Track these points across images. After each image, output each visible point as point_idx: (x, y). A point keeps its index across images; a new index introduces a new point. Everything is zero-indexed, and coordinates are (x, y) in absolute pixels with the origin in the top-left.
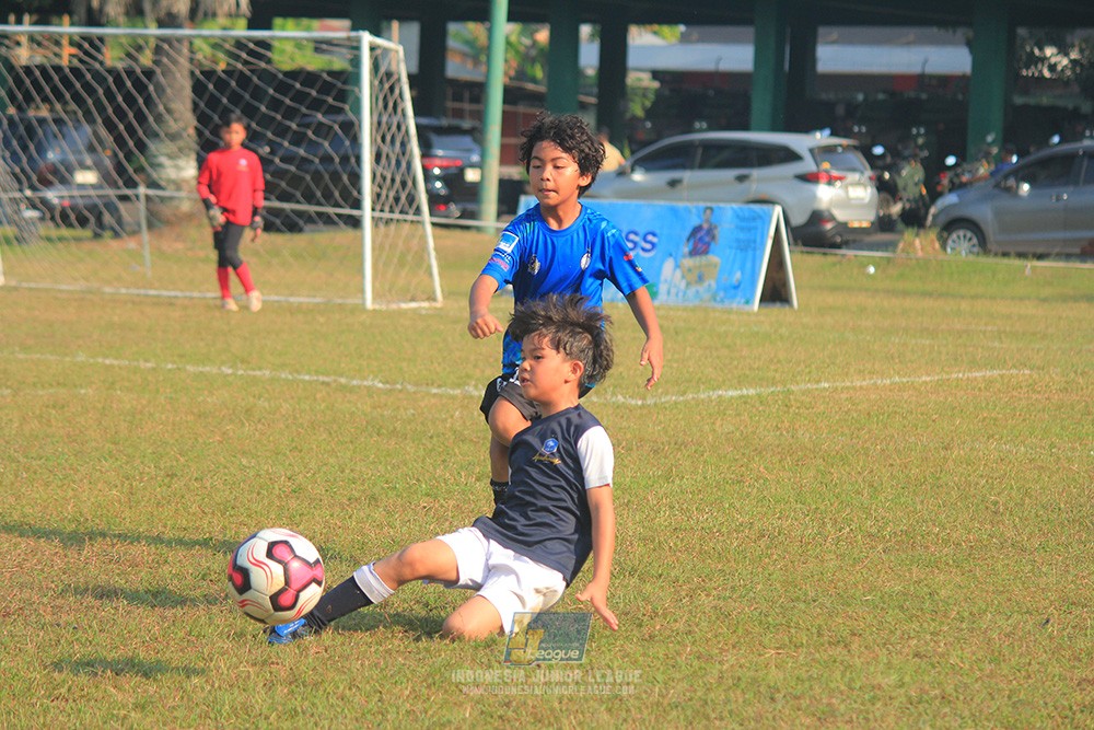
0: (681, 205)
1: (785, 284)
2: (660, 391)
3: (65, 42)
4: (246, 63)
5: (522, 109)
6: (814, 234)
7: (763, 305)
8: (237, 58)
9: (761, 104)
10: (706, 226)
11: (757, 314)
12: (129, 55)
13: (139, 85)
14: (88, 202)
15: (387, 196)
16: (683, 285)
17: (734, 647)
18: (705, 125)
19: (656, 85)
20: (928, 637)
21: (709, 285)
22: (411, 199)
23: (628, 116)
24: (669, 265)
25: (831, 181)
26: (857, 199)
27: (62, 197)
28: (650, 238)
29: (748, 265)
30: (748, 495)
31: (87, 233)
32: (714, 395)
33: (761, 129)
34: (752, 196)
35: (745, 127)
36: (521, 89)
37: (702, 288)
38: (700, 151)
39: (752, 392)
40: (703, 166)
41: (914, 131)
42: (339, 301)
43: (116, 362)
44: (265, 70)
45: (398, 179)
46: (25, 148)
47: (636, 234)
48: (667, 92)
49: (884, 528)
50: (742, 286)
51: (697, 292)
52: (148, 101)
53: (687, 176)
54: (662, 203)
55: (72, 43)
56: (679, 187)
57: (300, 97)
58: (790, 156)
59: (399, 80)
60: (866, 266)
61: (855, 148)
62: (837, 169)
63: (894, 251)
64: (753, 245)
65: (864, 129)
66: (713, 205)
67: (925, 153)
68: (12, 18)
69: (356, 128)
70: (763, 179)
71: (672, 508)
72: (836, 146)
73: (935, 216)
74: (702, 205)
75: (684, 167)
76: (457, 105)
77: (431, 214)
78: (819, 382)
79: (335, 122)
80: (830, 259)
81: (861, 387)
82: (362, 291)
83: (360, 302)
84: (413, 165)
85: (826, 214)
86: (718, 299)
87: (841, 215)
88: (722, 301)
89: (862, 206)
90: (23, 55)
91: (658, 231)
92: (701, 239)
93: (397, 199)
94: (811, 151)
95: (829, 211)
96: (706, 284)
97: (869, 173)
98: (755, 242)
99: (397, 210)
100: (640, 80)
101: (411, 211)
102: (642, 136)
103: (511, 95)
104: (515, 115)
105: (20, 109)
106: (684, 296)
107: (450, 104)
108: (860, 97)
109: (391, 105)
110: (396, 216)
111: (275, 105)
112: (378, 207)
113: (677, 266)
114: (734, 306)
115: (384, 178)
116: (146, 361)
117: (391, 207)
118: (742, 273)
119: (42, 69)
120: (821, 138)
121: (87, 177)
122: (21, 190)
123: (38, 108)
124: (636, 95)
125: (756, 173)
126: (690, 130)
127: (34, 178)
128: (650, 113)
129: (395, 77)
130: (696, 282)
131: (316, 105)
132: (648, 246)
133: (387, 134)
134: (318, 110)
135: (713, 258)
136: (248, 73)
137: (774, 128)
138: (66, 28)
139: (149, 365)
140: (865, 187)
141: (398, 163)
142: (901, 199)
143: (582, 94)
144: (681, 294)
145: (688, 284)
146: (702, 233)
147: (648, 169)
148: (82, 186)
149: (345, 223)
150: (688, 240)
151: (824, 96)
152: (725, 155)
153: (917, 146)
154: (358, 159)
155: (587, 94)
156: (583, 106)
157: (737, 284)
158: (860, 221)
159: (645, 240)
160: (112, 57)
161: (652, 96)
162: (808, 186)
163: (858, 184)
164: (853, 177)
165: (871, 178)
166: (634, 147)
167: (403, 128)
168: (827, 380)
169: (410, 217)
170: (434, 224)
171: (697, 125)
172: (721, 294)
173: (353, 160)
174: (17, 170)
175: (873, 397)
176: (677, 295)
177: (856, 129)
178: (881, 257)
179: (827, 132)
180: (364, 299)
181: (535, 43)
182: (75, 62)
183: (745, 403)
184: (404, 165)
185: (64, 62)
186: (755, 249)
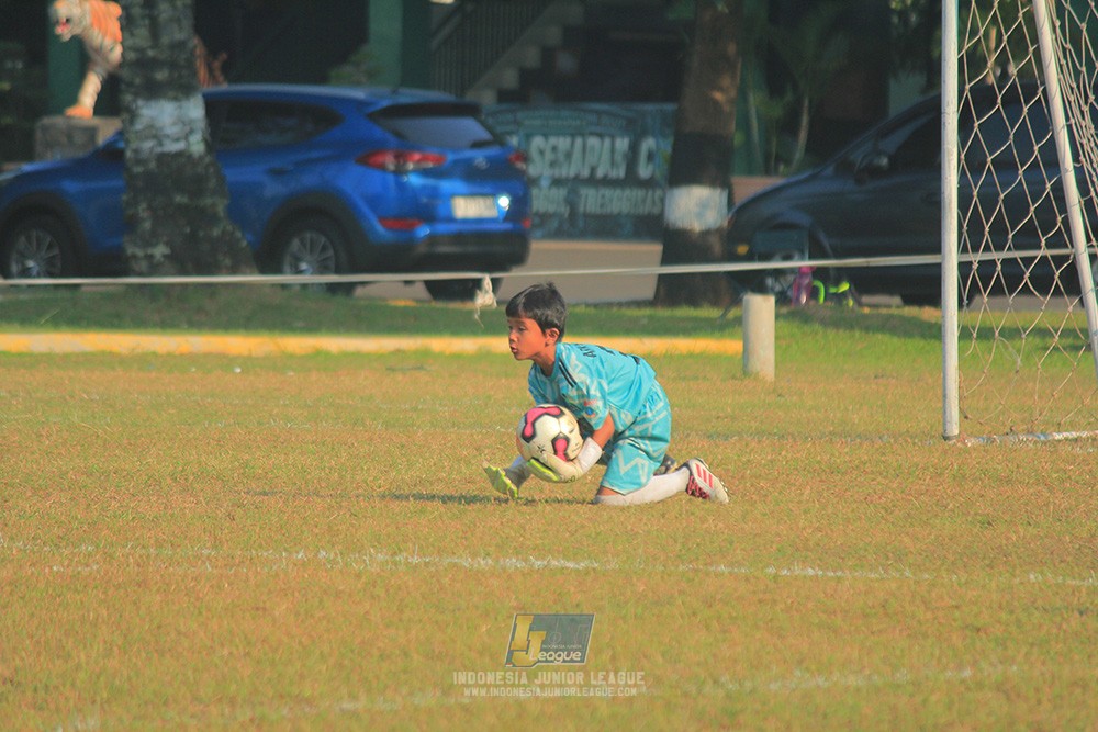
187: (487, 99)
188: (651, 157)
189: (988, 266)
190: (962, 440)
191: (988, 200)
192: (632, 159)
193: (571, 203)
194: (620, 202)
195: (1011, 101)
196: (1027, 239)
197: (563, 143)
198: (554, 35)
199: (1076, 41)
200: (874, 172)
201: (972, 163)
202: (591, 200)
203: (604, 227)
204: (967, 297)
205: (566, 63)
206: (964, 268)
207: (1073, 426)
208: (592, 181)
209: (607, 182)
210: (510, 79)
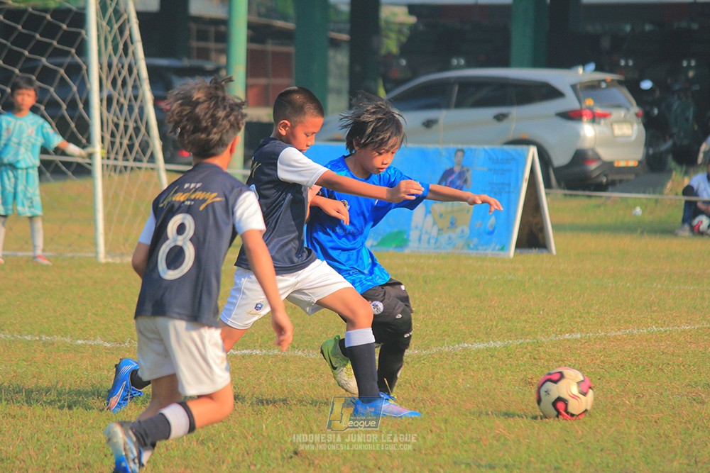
0: (431, 147)
1: (542, 228)
5: (270, 47)
6: (577, 175)
7: (518, 251)
9: (521, 37)
10: (457, 169)
11: (512, 261)
15: (121, 144)
16: (434, 231)
18: (462, 62)
19: (412, 20)
21: (463, 231)
22: (145, 146)
23: (383, 52)
24: (419, 211)
25: (595, 118)
26: (623, 136)
32: (459, 348)
33: (521, 65)
34: (511, 137)
35: (505, 63)
36: (269, 27)
37: (454, 235)
38: (456, 89)
39: (499, 344)
40: (459, 105)
41: (685, 64)
42: (70, 255)
45: (131, 125)
48: (421, 27)
50: (496, 232)
51: (450, 238)
53: (443, 115)
56: (434, 127)
57: (22, 40)
58: (551, 93)
59: (128, 20)
60: (630, 208)
61: (620, 83)
62: (601, 106)
63: (661, 193)
64: (507, 189)
65: (631, 63)
67: (696, 87)
69: (84, 71)
70: (523, 118)
72: (600, 81)
73: (706, 153)
74: (453, 147)
75: (439, 106)
76: (202, 44)
77: (167, 161)
79: (60, 66)
80: (593, 202)
82: (95, 244)
83: (91, 255)
84: (146, 111)
85: (590, 153)
86: (472, 246)
87: (606, 154)
88: (476, 248)
89: (625, 143)
92: (452, 183)
93: (131, 147)
94: (574, 87)
95: (593, 150)
96: (459, 230)
97: (636, 109)
98: (509, 184)
99: (131, 157)
100: (395, 14)
101: (145, 159)
102: (396, 74)
103: (257, 33)
104: (262, 53)
106: (436, 243)
107: (195, 44)
108: (628, 28)
109: (121, 46)
110: (131, 164)
112: (112, 156)
113: (428, 212)
114: (489, 252)
115: (117, 125)
117: (125, 155)
118: (496, 218)
120: (584, 73)
124: (391, 30)
125: (515, 111)
126: (448, 67)
128: (405, 49)
129: (125, 16)
130: (448, 228)
133: (118, 79)
134: (42, 55)
137: (536, 64)
140: (632, 124)
141: (131, 109)
142: (671, 136)
143: (333, 31)
144: (433, 241)
145: (440, 230)
146: (454, 176)
149: (74, 173)
151: (590, 29)
152: (483, 93)
153: (688, 80)
154: (87, 104)
155: (340, 31)
156: (335, 44)
157: (491, 229)
158: (627, 160)
161: (406, 31)
162: (571, 124)
163: (624, 121)
164: (618, 114)
165: (637, 115)
166: (389, 86)
167: (135, 71)
169: (144, 165)
170: (168, 171)
171: (455, 62)
172: (475, 240)
173: (81, 106)
176: (429, 242)
177: (623, 63)
178: (647, 199)
179: (592, 66)
180: (97, 253)
184: (136, 110)
186: (509, 192)
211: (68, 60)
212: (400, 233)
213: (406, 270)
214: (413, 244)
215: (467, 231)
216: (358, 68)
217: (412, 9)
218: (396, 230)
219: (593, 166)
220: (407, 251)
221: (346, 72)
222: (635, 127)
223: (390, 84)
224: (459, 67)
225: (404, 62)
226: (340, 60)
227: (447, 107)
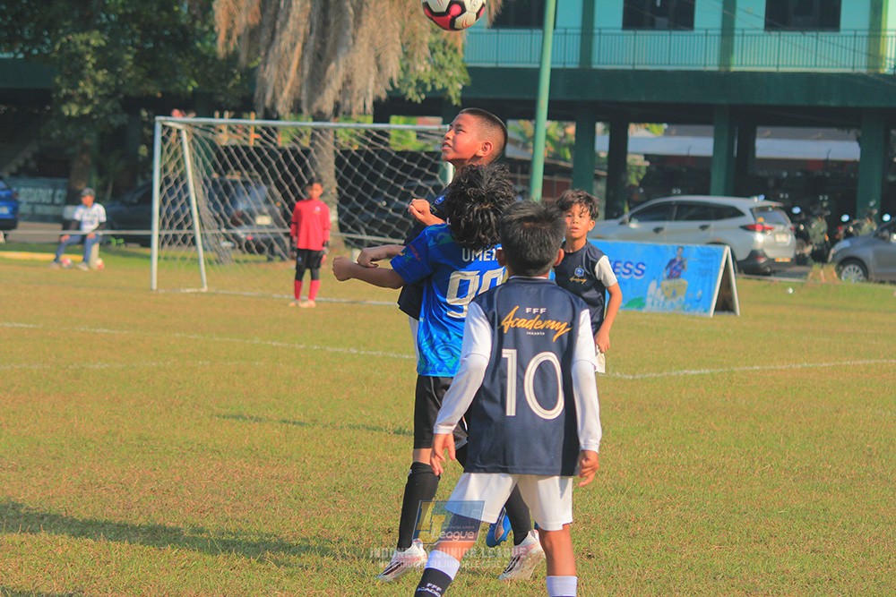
0: (662, 244)
1: (731, 299)
2: (645, 370)
3: (251, 130)
4: (370, 145)
5: (556, 178)
6: (752, 266)
7: (716, 313)
8: (365, 142)
9: (717, 178)
10: (678, 259)
11: (711, 319)
12: (294, 140)
13: (299, 159)
14: (264, 237)
16: (662, 299)
17: (690, 543)
18: (679, 191)
19: (647, 164)
20: (822, 539)
21: (680, 299)
23: (627, 185)
24: (653, 285)
25: (764, 230)
26: (781, 242)
27: (247, 234)
28: (640, 266)
29: (707, 287)
30: (703, 440)
31: (263, 258)
32: (681, 373)
33: (717, 194)
34: (710, 240)
35: (707, 193)
36: (555, 165)
37: (675, 301)
38: (676, 209)
39: (707, 371)
40: (677, 218)
41: (821, 198)
43: (280, 344)
44: (383, 150)
46: (223, 201)
47: (631, 263)
48: (654, 169)
49: (793, 465)
50: (702, 300)
51: (672, 303)
52: (305, 170)
53: (667, 225)
54: (649, 243)
55: (256, 131)
56: (661, 233)
57: (406, 169)
58: (736, 213)
60: (786, 288)
61: (781, 208)
62: (768, 222)
63: (806, 279)
64: (710, 272)
65: (787, 196)
66: (684, 245)
67: (828, 213)
68: (217, 114)
70: (717, 228)
71: (650, 448)
72: (767, 207)
73: (834, 255)
74: (676, 245)
75: (664, 219)
78: (752, 365)
79: (430, 185)
80: (763, 283)
81: (781, 370)
85: (760, 253)
86: (686, 309)
87: (770, 254)
88: (689, 310)
89: (784, 247)
90: (224, 139)
91: (646, 263)
92: (675, 268)
94: (751, 210)
95: (762, 250)
96: (678, 298)
97: (790, 225)
98: (711, 270)
100: (635, 160)
102: (636, 198)
103: (549, 169)
104: (552, 182)
105: (220, 174)
106: (663, 306)
108: (785, 174)
111: (390, 173)
113: (659, 286)
114: (697, 313)
116: (300, 344)
118: (703, 291)
119: (236, 148)
120: (758, 201)
121: (264, 220)
122: (219, 229)
123: (232, 174)
124: (633, 170)
125: (713, 224)
126: (670, 194)
127: (229, 220)
128: (642, 183)
130: (671, 297)
131: (417, 174)
132: (639, 272)
134: (418, 178)
135: (683, 281)
136: (372, 152)
137: (727, 194)
138: (253, 121)
139: (302, 346)
140: (787, 234)
142: (811, 243)
143: (597, 169)
144: (661, 305)
145: (666, 298)
146: (676, 264)
147: (640, 221)
148: (260, 226)
150: (667, 268)
151: (760, 173)
152: (693, 212)
155: (601, 169)
156: (598, 177)
157: (699, 299)
158: (783, 258)
159: (637, 267)
160: (283, 141)
161: (644, 172)
162: (748, 233)
163: (783, 232)
164: (779, 228)
165: (791, 229)
166: (632, 205)
168: (758, 365)
171: (674, 191)
172: (689, 305)
174: (218, 215)
175: (789, 376)
176: (658, 305)
177: (782, 196)
178: (797, 283)
179: (762, 197)
181: (566, 135)
182: (258, 144)
183: (703, 379)
185: (251, 143)
186: (711, 275)
187: (6, 175)
188: (60, 196)
189: (167, 236)
190: (157, 290)
191: (168, 214)
192: (53, 196)
193: (33, 209)
194: (49, 210)
195: (176, 183)
196: (180, 227)
197: (30, 190)
198: (29, 155)
199: (197, 163)
200: (132, 204)
201: (164, 201)
202: (39, 209)
203: (43, 219)
204: (162, 244)
205: (32, 165)
206: (160, 236)
207: (193, 287)
208: (40, 203)
209: (45, 204)
210: (14, 169)
211: (433, 183)
212: (639, 299)
213: (644, 322)
214: (648, 306)
215: (683, 299)
216: (611, 193)
217: (647, 157)
218: (637, 297)
219: (762, 261)
220: (644, 310)
221: (603, 195)
222: (790, 237)
223: (633, 204)
224: (677, 195)
225: (641, 190)
226: (601, 187)
227: (670, 219)
